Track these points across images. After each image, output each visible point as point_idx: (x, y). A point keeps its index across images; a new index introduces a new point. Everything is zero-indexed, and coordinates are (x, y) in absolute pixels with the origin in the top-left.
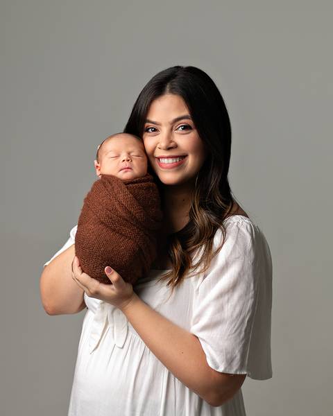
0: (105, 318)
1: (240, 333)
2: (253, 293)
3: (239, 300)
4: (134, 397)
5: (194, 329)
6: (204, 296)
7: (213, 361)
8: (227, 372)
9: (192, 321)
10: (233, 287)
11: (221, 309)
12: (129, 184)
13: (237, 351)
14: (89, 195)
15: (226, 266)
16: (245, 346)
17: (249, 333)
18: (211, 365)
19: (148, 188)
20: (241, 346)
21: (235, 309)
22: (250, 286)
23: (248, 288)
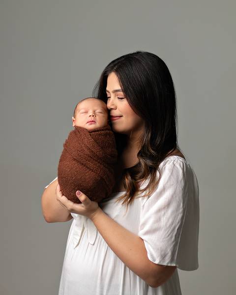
0: (82, 225)
1: (171, 237)
2: (182, 209)
3: (171, 215)
4: (102, 279)
5: (141, 233)
6: (148, 211)
7: (152, 255)
8: (162, 264)
9: (140, 228)
10: (168, 205)
11: (158, 220)
12: (92, 132)
13: (169, 250)
14: (67, 142)
15: (164, 190)
16: (175, 246)
17: (178, 237)
18: (150, 258)
19: (106, 135)
20: (172, 246)
21: (168, 221)
22: (180, 205)
23: (178, 206)
